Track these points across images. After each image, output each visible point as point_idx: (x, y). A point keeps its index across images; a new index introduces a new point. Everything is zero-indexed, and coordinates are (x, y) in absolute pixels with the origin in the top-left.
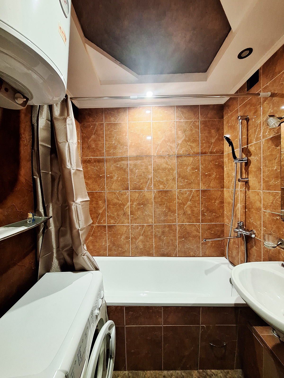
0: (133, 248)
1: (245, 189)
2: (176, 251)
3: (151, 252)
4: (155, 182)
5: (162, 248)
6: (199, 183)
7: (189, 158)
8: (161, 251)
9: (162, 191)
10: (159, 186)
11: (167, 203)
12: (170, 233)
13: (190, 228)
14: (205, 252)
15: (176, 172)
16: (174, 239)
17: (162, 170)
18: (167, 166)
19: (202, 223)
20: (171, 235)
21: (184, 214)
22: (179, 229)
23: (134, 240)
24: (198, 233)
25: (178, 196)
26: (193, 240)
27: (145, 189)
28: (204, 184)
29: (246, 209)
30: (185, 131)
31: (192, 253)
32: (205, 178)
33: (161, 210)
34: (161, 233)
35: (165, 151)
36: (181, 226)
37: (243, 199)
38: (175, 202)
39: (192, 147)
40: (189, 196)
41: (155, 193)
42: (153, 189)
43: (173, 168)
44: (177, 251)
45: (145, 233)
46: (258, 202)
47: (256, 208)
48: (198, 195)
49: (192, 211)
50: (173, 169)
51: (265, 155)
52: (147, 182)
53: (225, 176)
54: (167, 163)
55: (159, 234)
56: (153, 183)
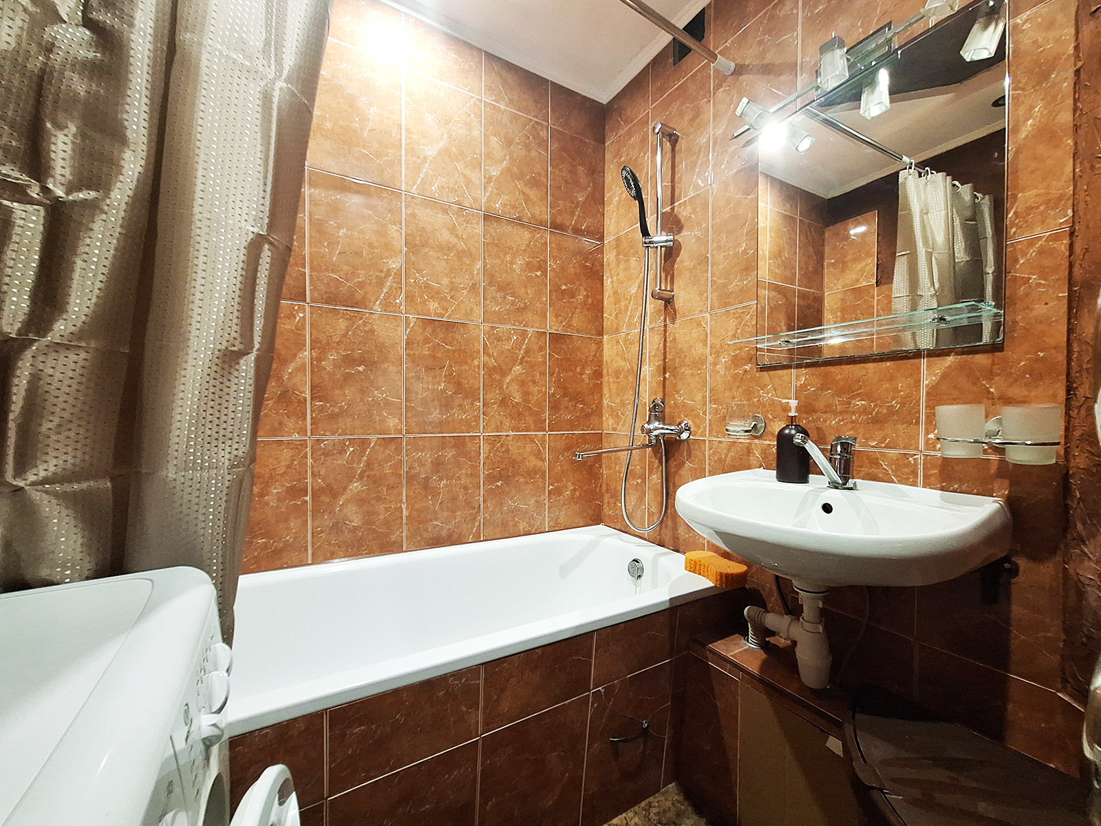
0: (322, 532)
1: (665, 321)
2: (477, 524)
3: (393, 538)
4: (410, 285)
5: (431, 520)
6: (546, 313)
7: (520, 231)
8: (430, 529)
9: (437, 323)
10: (424, 302)
11: (451, 366)
12: (459, 465)
13: (519, 448)
14: (558, 518)
15: (479, 265)
16: (471, 483)
17: (436, 249)
18: (454, 240)
19: (550, 431)
20: (464, 471)
21: (504, 402)
22: (487, 450)
23: (326, 499)
24: (539, 463)
25: (485, 345)
26: (526, 483)
27: (375, 308)
28: (557, 316)
29: (665, 373)
30: (509, 143)
31: (522, 526)
32: (560, 300)
33: (429, 386)
34: (428, 466)
35: (449, 188)
36: (492, 441)
37: (658, 349)
38: (476, 363)
39: (527, 199)
40: (516, 348)
41: (412, 325)
42: (404, 312)
43: (474, 251)
44: (482, 523)
45: (373, 470)
46: (699, 346)
47: (693, 363)
48: (541, 349)
49: (526, 394)
50: (471, 254)
51: (718, 221)
52: (381, 284)
53: (605, 303)
54: (453, 230)
55: (422, 470)
56: (404, 291)
